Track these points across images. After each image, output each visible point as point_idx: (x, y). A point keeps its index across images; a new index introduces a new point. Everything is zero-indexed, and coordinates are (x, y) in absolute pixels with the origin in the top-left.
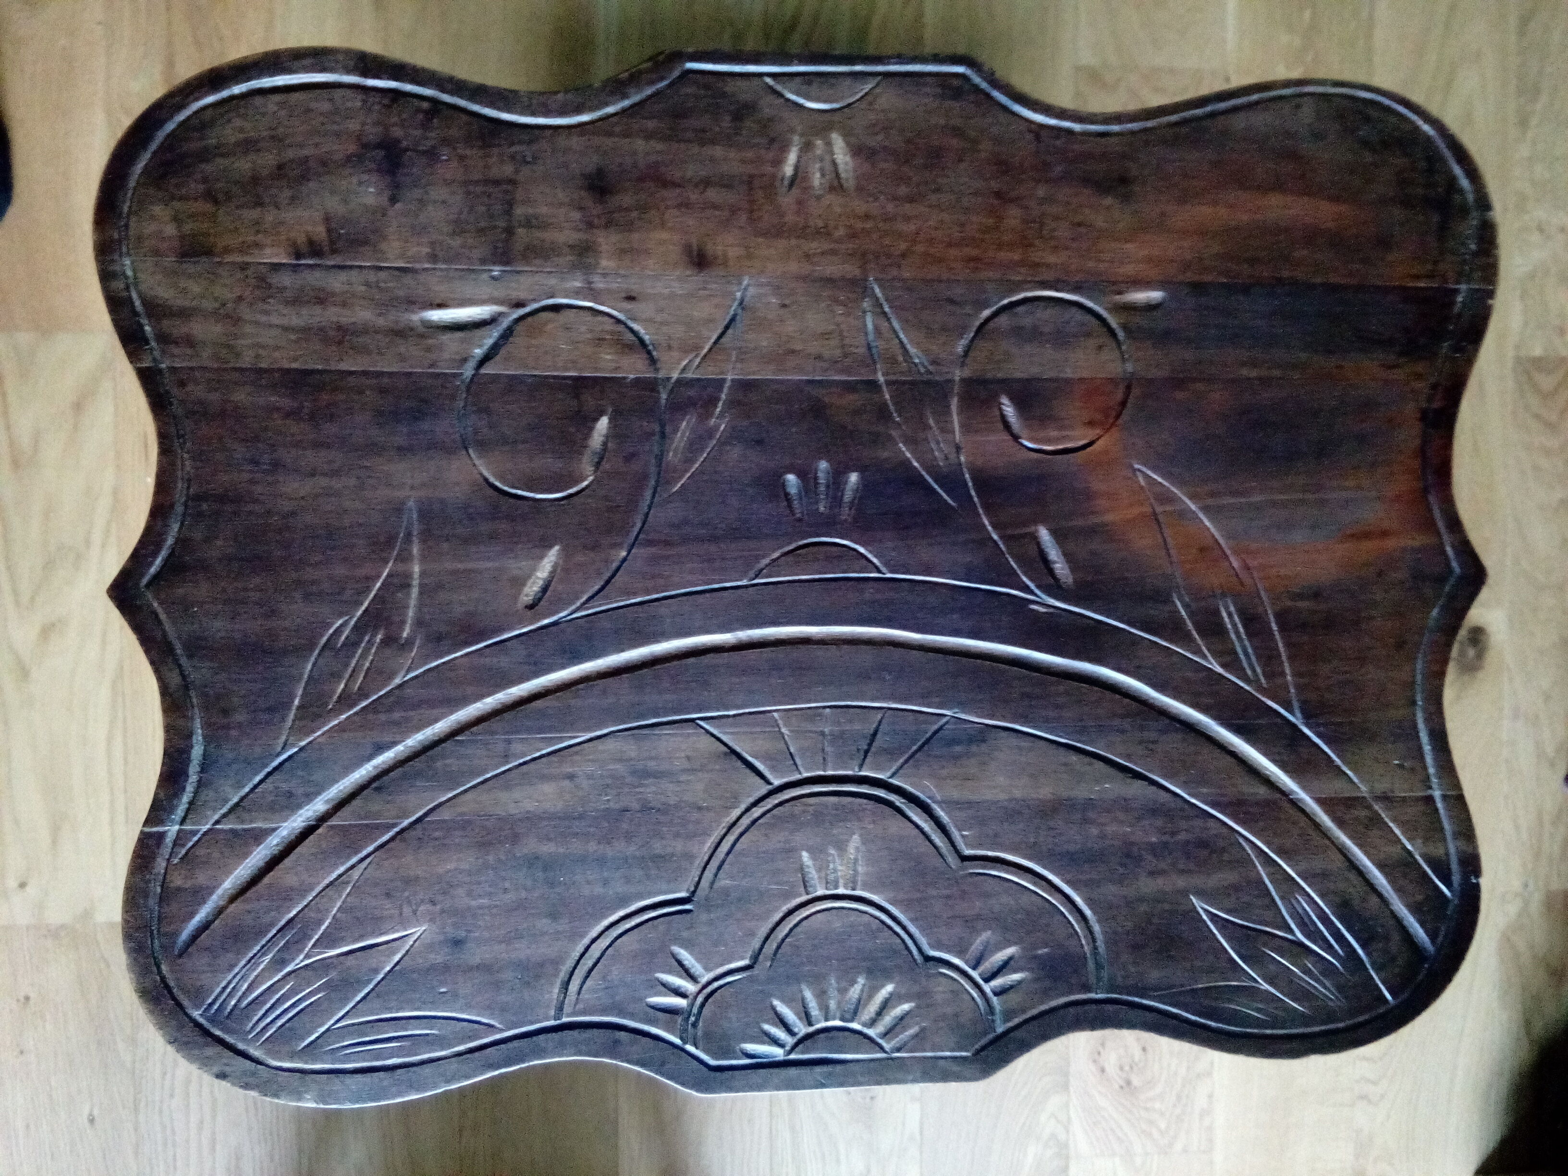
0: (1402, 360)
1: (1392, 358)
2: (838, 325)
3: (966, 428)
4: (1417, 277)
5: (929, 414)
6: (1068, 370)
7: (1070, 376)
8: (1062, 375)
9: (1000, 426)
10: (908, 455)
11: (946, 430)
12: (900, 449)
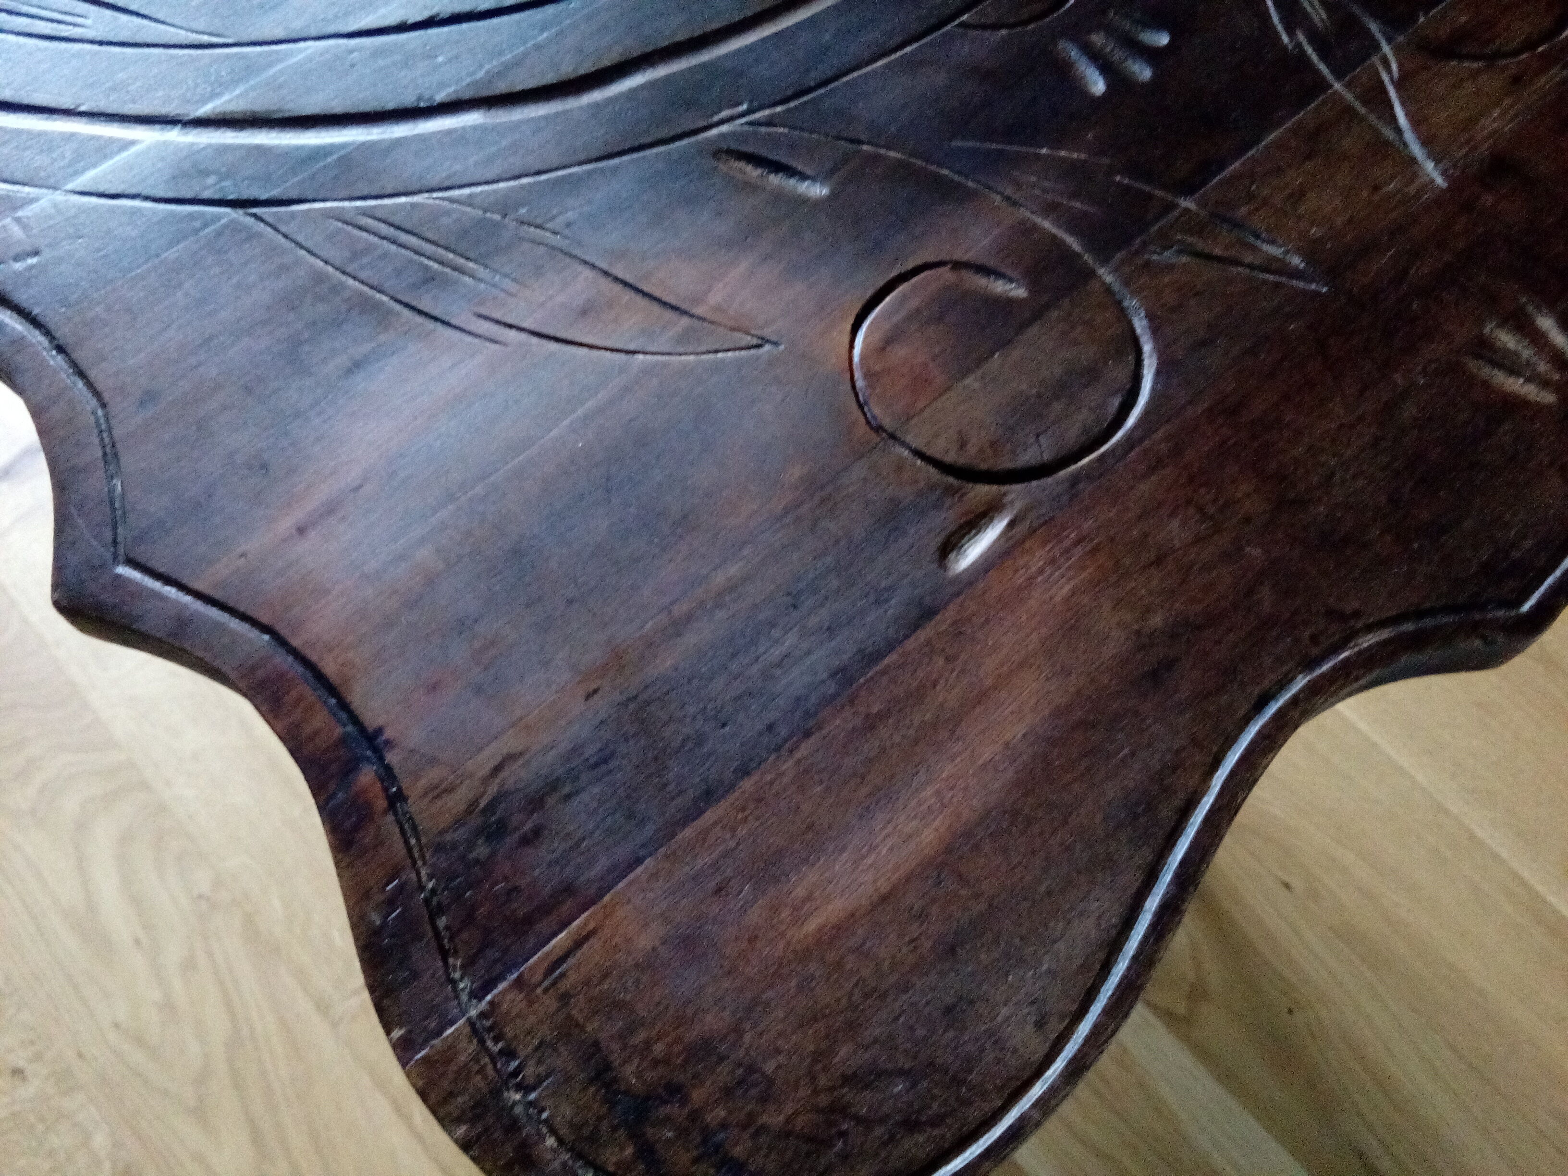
0: (493, 789)
1: (514, 776)
2: (1300, 218)
3: (1027, 230)
4: (578, 943)
5: (1092, 210)
6: (976, 385)
7: (969, 381)
8: (979, 373)
9: (991, 263)
10: (1063, 153)
11: (1050, 209)
12: (1079, 150)
